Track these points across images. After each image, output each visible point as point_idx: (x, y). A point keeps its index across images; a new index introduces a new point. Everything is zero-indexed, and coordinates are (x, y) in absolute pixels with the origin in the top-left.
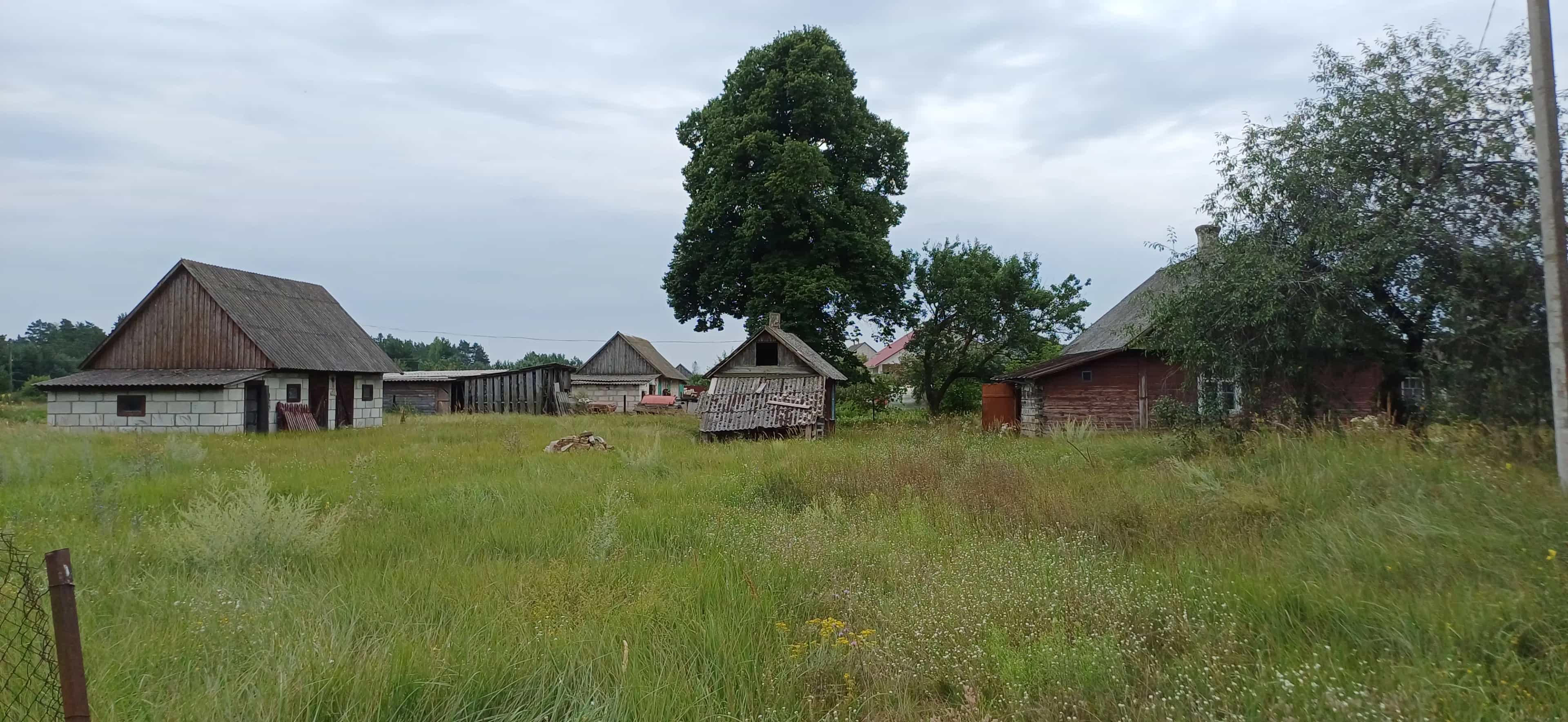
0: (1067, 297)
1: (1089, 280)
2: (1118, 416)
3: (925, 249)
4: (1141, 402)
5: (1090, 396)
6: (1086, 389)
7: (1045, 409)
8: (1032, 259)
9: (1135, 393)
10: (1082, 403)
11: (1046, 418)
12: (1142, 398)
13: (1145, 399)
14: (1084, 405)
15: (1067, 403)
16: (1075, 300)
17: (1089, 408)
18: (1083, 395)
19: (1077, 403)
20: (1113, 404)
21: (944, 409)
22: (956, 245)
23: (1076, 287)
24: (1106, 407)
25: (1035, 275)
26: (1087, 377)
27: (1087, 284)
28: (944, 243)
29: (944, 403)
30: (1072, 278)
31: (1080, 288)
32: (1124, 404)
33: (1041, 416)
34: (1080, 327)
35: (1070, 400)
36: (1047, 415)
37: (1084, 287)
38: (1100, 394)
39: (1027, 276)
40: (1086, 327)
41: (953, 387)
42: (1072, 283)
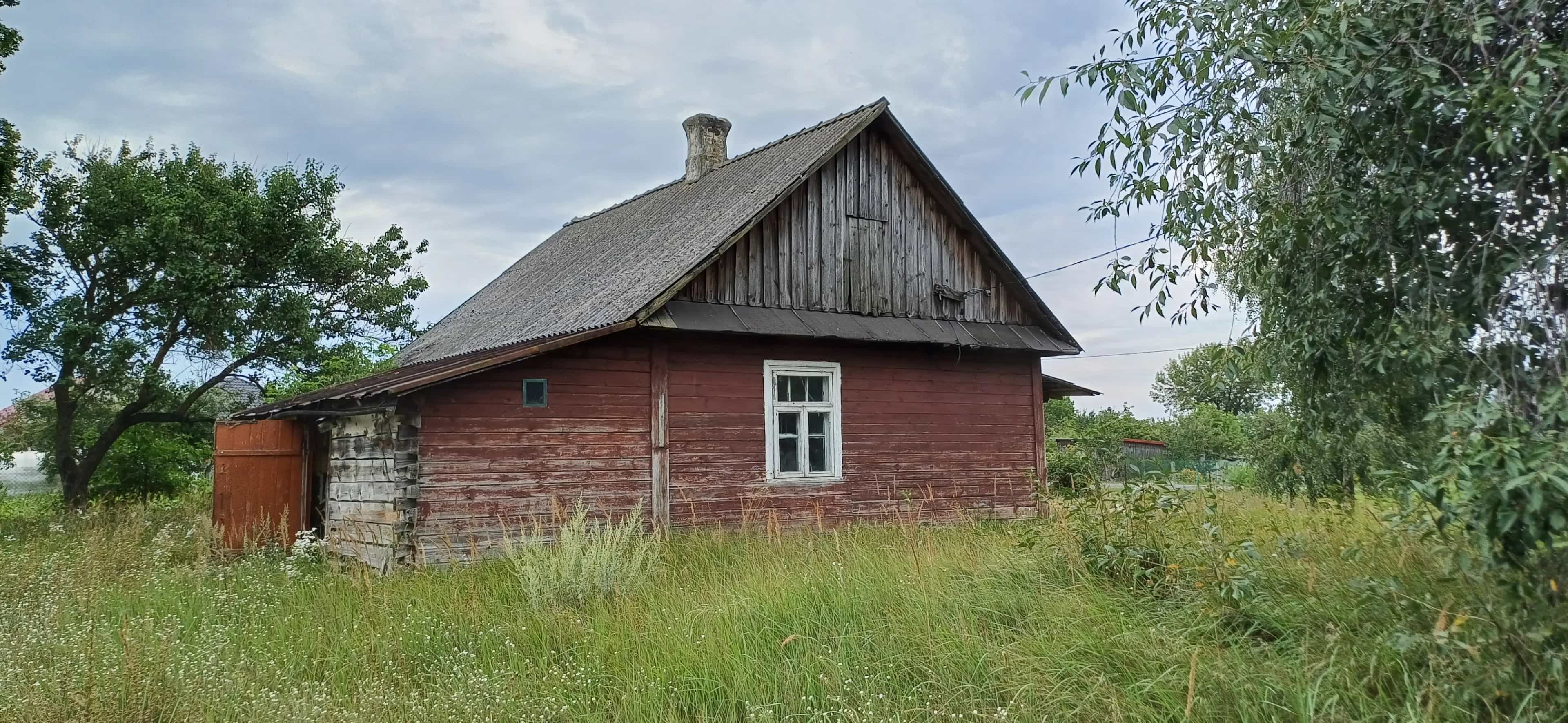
0: (380, 271)
1: (425, 244)
2: (603, 493)
3: (71, 154)
4: (656, 458)
5: (541, 444)
6: (532, 427)
7: (425, 481)
8: (324, 174)
9: (643, 436)
10: (521, 463)
11: (426, 508)
12: (658, 449)
13: (663, 449)
14: (527, 469)
15: (485, 464)
16: (397, 279)
17: (538, 475)
18: (525, 443)
19: (507, 464)
20: (596, 464)
21: (101, 491)
22: (146, 156)
23: (400, 253)
24: (577, 471)
25: (327, 213)
26: (535, 393)
27: (421, 250)
28: (117, 150)
29: (101, 479)
30: (394, 233)
31: (407, 256)
32: (620, 463)
33: (413, 502)
34: (410, 327)
35: (492, 455)
36: (432, 497)
37: (415, 255)
38: (565, 437)
39: (310, 212)
40: (419, 328)
41: (124, 446)
42: (393, 245)
